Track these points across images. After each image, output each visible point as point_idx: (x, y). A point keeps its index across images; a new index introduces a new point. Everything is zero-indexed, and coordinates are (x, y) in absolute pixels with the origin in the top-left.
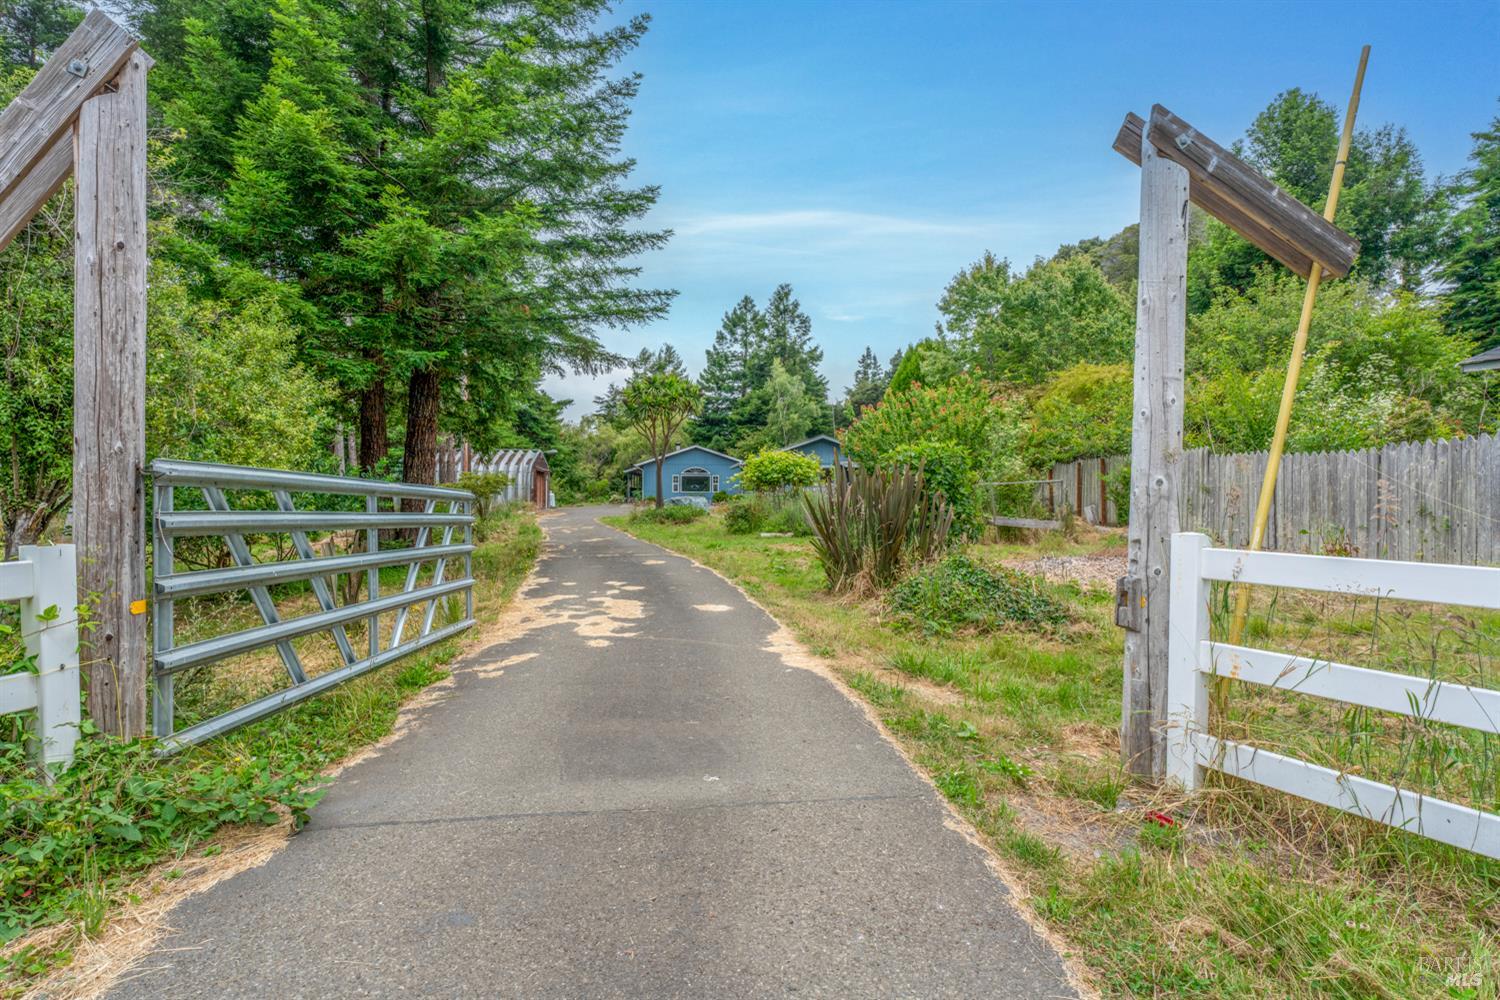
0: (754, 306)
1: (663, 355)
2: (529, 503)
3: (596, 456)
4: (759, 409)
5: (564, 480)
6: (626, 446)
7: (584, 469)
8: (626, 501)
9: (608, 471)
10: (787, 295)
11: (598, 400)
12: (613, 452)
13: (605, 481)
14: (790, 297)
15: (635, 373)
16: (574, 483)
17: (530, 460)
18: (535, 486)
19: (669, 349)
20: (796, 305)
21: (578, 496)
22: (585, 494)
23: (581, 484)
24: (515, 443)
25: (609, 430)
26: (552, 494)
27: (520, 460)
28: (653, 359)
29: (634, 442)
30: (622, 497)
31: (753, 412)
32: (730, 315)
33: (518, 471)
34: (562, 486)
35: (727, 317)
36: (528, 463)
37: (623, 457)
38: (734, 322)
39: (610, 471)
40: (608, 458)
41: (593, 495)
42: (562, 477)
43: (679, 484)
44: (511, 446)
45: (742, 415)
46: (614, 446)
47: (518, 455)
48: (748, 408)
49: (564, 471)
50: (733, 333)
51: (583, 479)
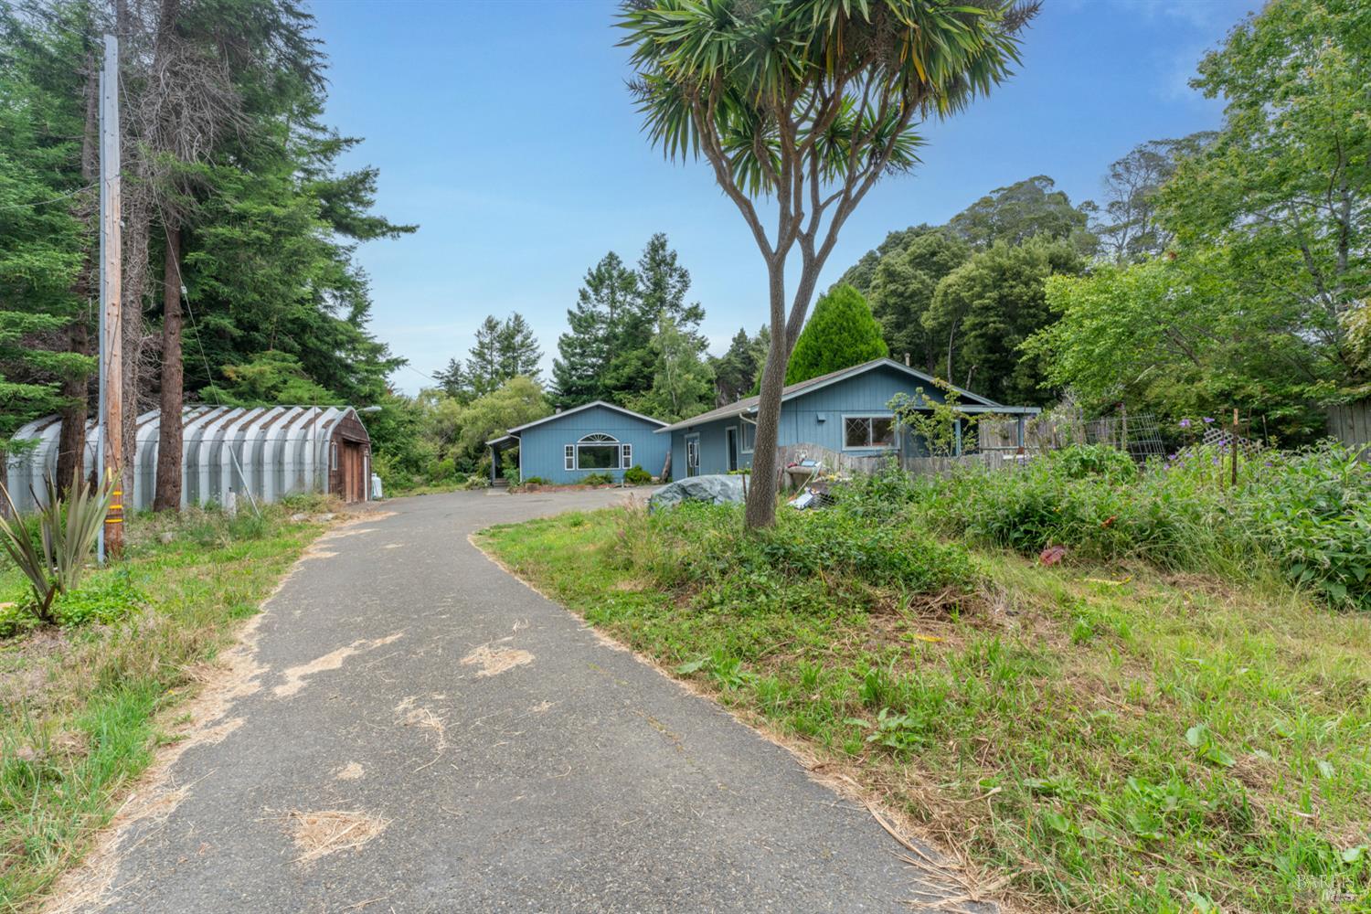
0: (619, 263)
1: (511, 324)
2: (327, 496)
3: (436, 434)
4: (639, 372)
5: (397, 459)
6: (475, 420)
7: (425, 447)
8: (491, 485)
9: (452, 450)
10: (663, 246)
11: (437, 375)
12: (459, 428)
13: (449, 462)
14: (667, 248)
15: (480, 343)
16: (412, 464)
17: (331, 421)
18: (341, 464)
19: (517, 318)
20: (674, 257)
21: (417, 478)
22: (425, 477)
23: (421, 463)
24: (306, 396)
25: (453, 404)
26: (376, 479)
27: (311, 422)
28: (500, 328)
29: (484, 414)
30: (484, 480)
31: (632, 375)
32: (594, 272)
33: (305, 439)
34: (393, 467)
35: (591, 274)
36: (325, 426)
37: (470, 434)
38: (597, 281)
39: (456, 450)
40: (451, 436)
41: (435, 478)
42: (394, 455)
43: (575, 458)
44: (299, 401)
45: (618, 380)
46: (459, 422)
47: (310, 414)
48: (627, 371)
49: (397, 448)
50: (596, 291)
51: (424, 457)
